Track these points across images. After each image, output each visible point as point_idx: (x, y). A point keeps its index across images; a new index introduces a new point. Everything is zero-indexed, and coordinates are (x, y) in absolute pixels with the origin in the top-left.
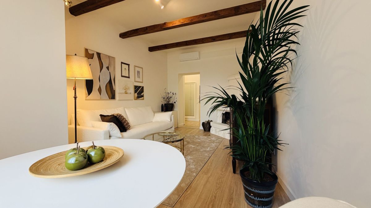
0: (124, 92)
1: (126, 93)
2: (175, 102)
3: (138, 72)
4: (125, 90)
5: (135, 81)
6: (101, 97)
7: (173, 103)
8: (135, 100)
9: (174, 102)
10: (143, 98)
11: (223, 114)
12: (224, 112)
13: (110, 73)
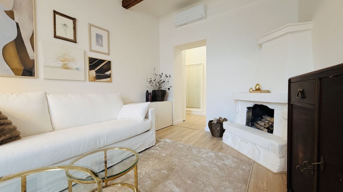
0: (60, 65)
1: (66, 67)
2: (169, 89)
3: (99, 37)
4: (63, 61)
5: (91, 50)
7: (165, 89)
8: (90, 81)
9: (167, 87)
10: (108, 79)
11: (248, 108)
12: (251, 105)
13: (17, 24)
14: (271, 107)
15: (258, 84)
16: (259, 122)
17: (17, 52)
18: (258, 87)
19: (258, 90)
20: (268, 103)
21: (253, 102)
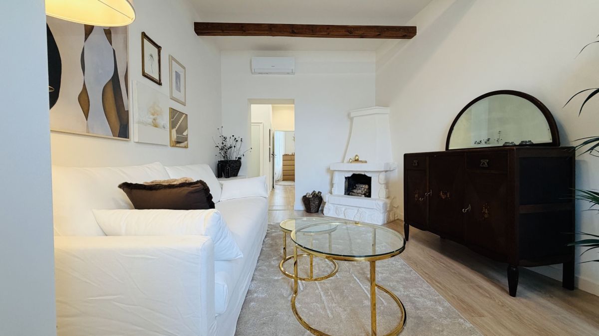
0: (150, 121)
1: (155, 125)
3: (178, 76)
4: (153, 115)
5: (172, 98)
6: (87, 125)
8: (171, 146)
10: (186, 143)
11: (346, 178)
12: (350, 175)
13: (114, 51)
14: (368, 175)
15: (357, 156)
16: (355, 191)
17: (114, 99)
18: (357, 158)
19: (357, 160)
20: (365, 171)
21: (352, 171)
